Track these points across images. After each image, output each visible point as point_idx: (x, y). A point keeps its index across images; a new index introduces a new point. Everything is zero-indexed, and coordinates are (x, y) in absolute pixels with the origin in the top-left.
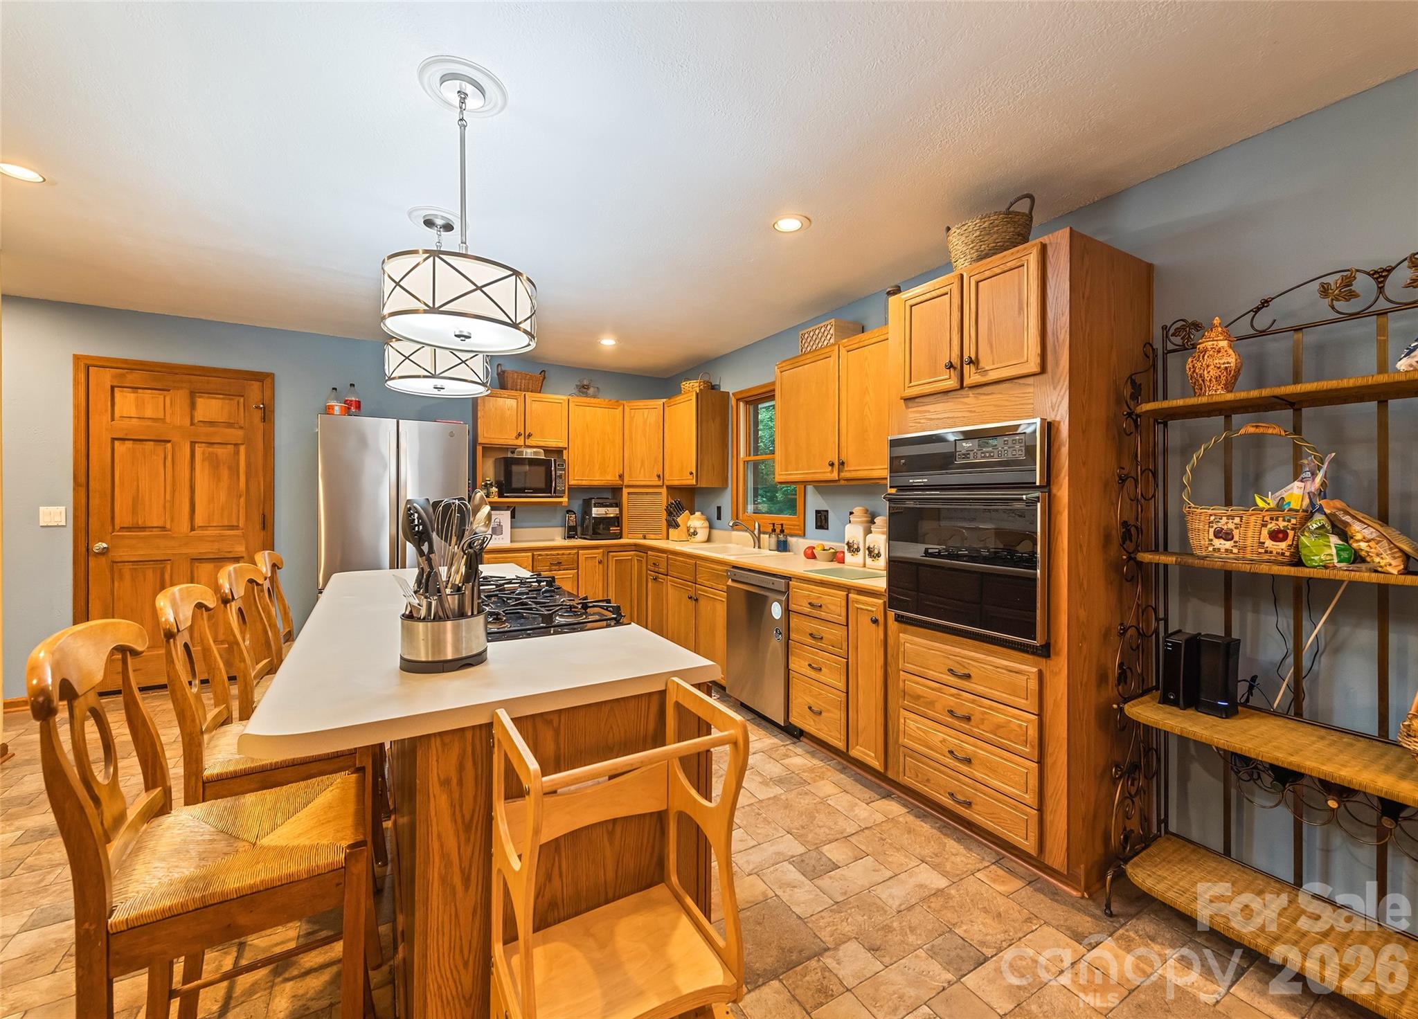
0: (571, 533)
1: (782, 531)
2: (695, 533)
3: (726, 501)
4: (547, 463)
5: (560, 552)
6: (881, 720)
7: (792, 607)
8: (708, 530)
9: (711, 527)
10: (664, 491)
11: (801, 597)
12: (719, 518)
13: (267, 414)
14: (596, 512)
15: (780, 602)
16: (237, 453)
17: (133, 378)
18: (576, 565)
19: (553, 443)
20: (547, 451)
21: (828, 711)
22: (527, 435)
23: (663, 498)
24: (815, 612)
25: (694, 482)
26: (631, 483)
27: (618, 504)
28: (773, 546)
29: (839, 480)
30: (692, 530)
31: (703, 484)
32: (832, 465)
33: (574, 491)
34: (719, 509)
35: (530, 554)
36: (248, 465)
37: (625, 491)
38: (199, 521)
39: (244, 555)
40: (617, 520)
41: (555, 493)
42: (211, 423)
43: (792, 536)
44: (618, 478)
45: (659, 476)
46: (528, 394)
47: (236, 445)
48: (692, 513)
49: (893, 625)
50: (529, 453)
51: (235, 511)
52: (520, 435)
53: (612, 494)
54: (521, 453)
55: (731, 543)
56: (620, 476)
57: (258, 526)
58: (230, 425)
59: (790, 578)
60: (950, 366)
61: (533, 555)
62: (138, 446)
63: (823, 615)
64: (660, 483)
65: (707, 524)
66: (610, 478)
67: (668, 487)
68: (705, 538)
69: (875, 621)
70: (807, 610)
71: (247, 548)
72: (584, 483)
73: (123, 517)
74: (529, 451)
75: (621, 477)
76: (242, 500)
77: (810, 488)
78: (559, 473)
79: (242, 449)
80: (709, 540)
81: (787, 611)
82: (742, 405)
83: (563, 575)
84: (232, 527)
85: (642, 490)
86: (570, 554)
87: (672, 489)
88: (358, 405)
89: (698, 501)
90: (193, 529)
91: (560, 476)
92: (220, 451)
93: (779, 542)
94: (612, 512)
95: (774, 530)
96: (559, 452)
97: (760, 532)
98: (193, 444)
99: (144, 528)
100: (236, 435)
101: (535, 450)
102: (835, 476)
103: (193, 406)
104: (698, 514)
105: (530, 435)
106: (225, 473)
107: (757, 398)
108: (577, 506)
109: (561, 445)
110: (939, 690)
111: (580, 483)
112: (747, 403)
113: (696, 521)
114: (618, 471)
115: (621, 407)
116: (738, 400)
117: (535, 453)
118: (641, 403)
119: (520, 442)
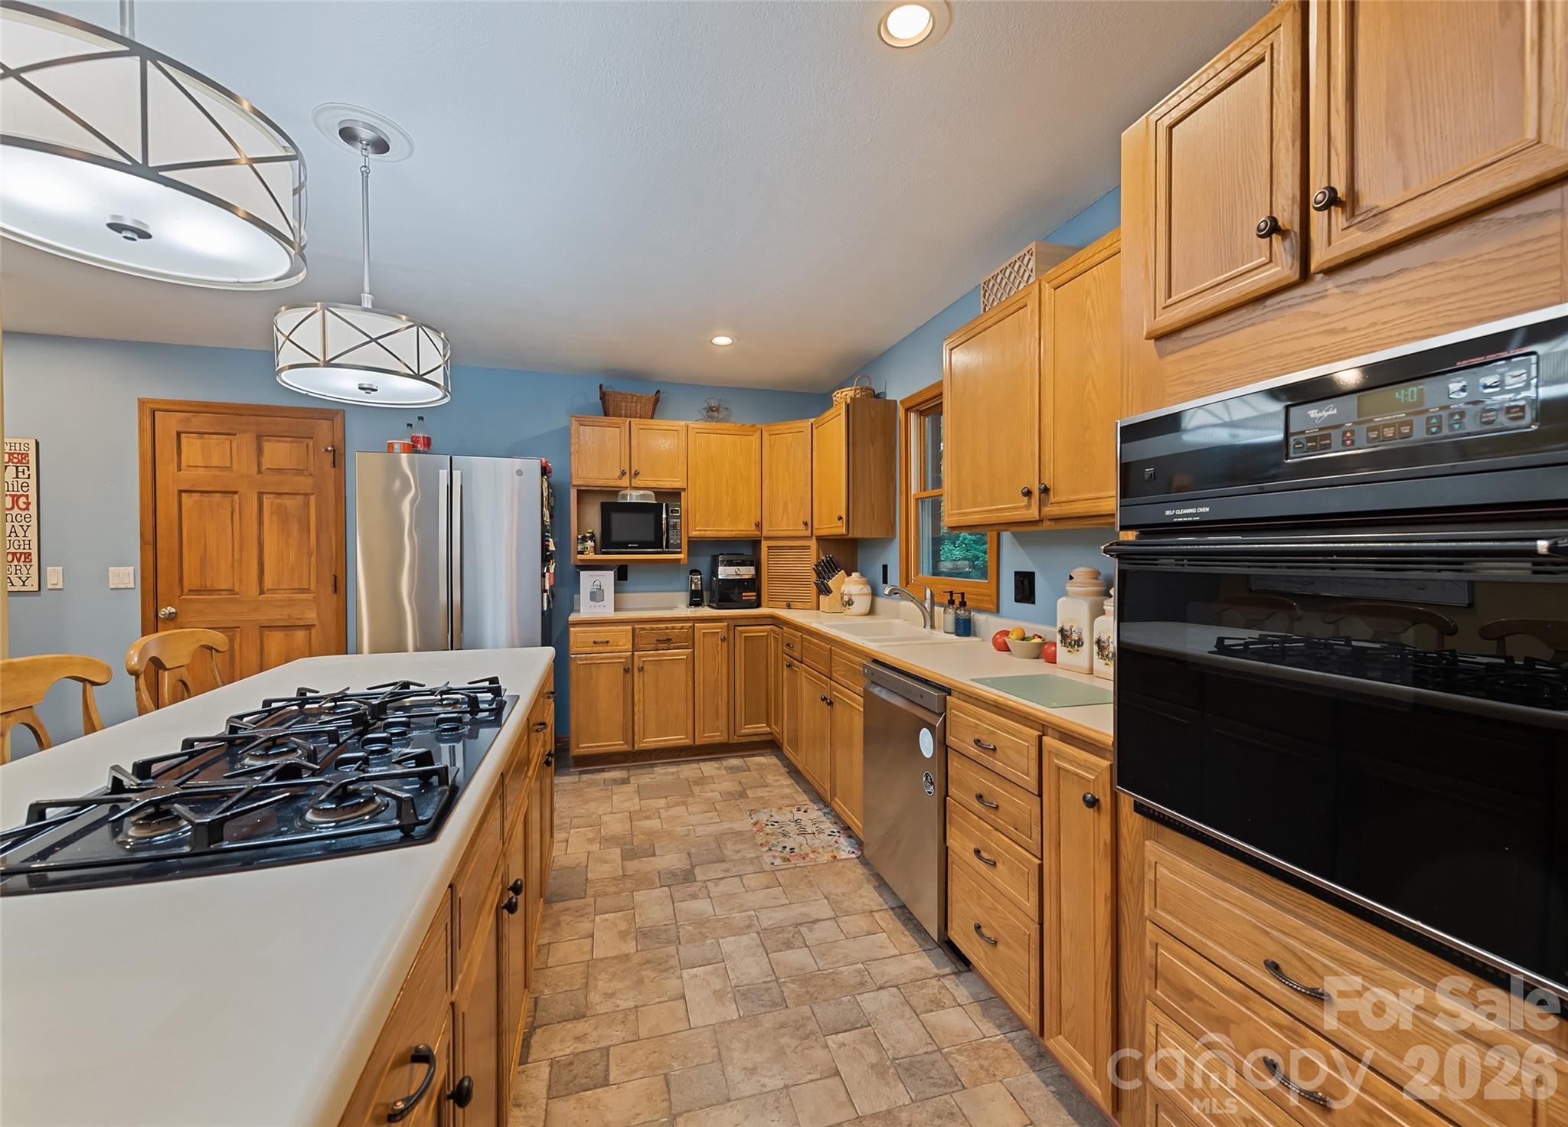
0: (696, 599)
1: (963, 604)
2: (850, 603)
3: (892, 557)
4: (655, 509)
5: (669, 625)
7: (951, 740)
8: (869, 598)
9: (875, 593)
10: (813, 543)
11: (966, 724)
12: (885, 581)
13: (337, 457)
14: (724, 572)
15: (932, 728)
16: (307, 504)
17: (199, 422)
18: (691, 642)
19: (668, 483)
20: (659, 493)
22: (633, 472)
23: (812, 555)
24: (985, 758)
25: (844, 531)
26: (771, 534)
27: (756, 563)
28: (951, 627)
29: (1041, 521)
30: (846, 598)
31: (857, 533)
32: (1028, 493)
33: (696, 545)
34: (885, 568)
35: (630, 627)
36: (319, 518)
37: (764, 544)
38: (268, 583)
39: (316, 622)
40: (754, 584)
41: (667, 547)
42: (280, 471)
43: (980, 610)
44: (754, 528)
45: (806, 524)
46: (633, 420)
47: (305, 495)
48: (849, 574)
49: (1131, 821)
50: (633, 497)
51: (306, 571)
52: (623, 473)
53: (745, 550)
54: (624, 496)
55: (898, 617)
56: (757, 525)
57: (330, 589)
58: (299, 472)
59: (948, 691)
60: (1273, 229)
61: (634, 630)
62: (206, 498)
63: (999, 766)
64: (808, 533)
65: (868, 590)
66: (743, 527)
67: (820, 539)
68: (866, 608)
69: (1093, 803)
70: (973, 751)
71: (318, 615)
72: (708, 534)
73: (191, 580)
74: (635, 493)
75: (759, 526)
76: (313, 559)
77: (1006, 537)
78: (672, 521)
79: (312, 499)
80: (872, 611)
81: (942, 746)
82: (913, 417)
83: (674, 655)
84: (302, 591)
85: (785, 543)
86: (682, 628)
87: (823, 541)
88: (428, 442)
89: (861, 556)
90: (262, 592)
91: (675, 526)
92: (288, 502)
93: (957, 620)
94: (747, 572)
95: (952, 602)
96: (675, 494)
97: (933, 604)
98: (260, 494)
99: (212, 591)
100: (304, 483)
101: (642, 492)
102: (1033, 513)
103: (260, 451)
104: (854, 575)
105: (637, 474)
106: (295, 528)
107: (930, 407)
108: (704, 564)
109: (677, 485)
111: (702, 534)
112: (922, 413)
113: (850, 585)
114: (755, 518)
115: (758, 434)
116: (907, 410)
117: (642, 496)
118: (782, 427)
119: (625, 482)
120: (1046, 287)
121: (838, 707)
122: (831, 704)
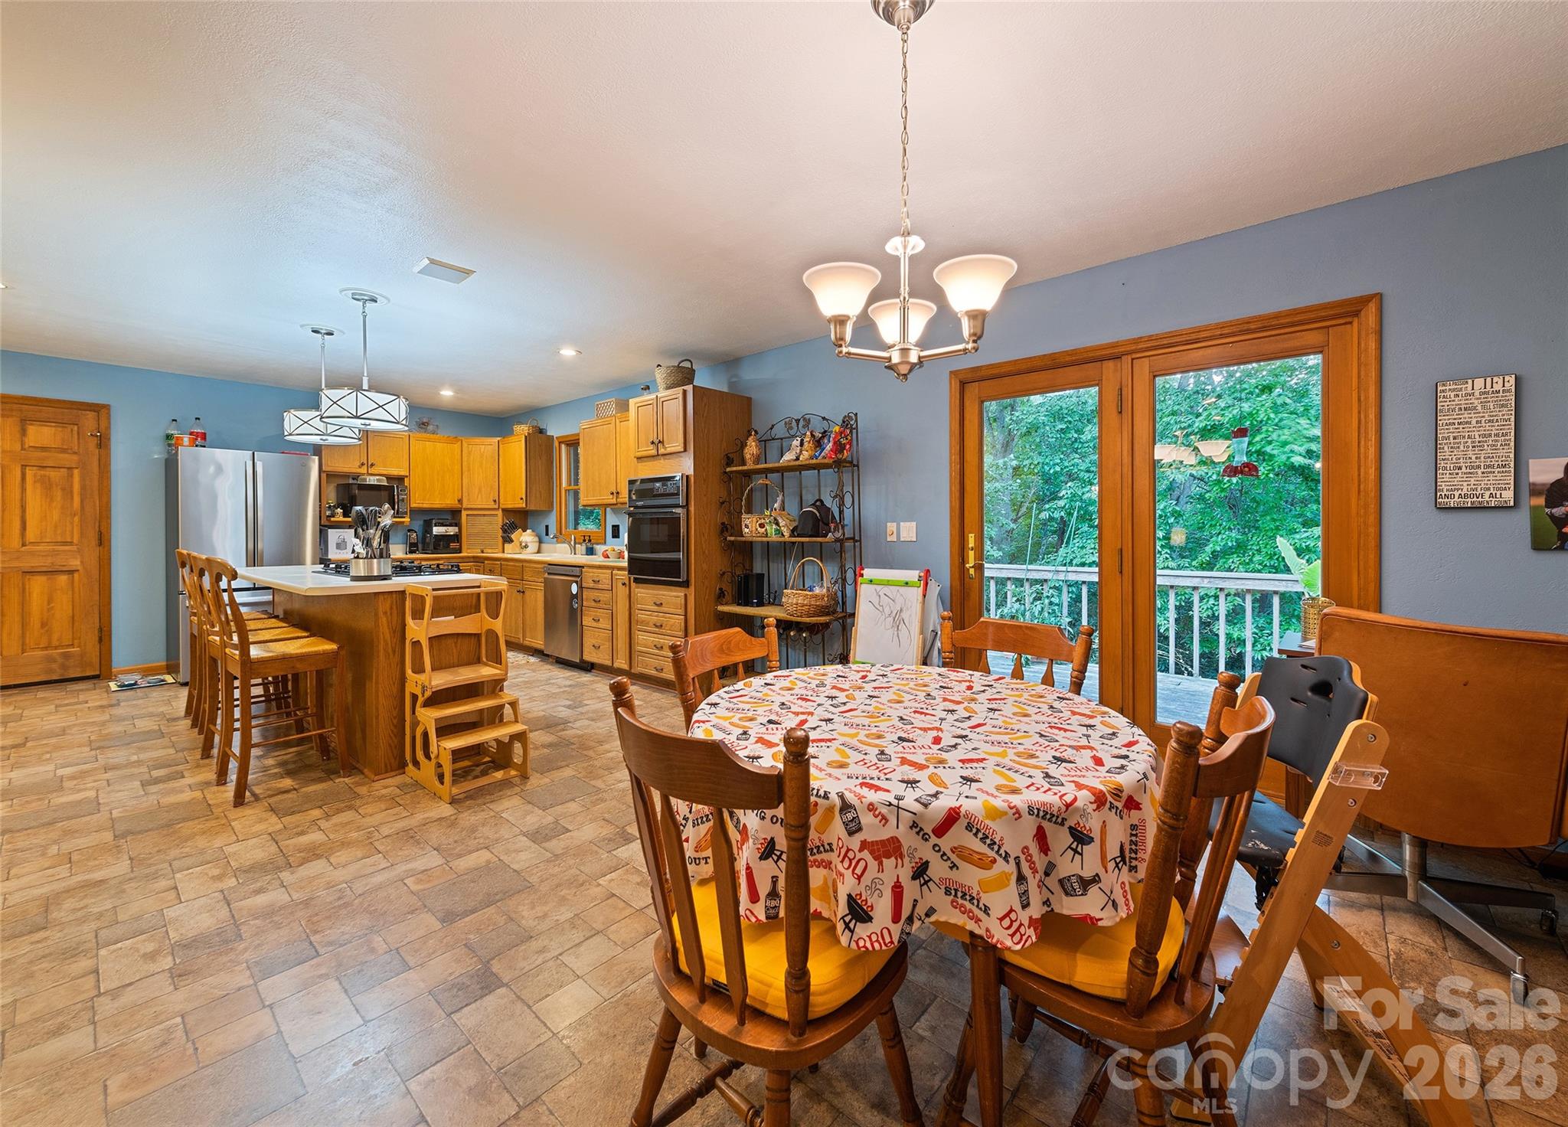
0: (414, 548)
1: (590, 541)
2: (526, 547)
3: (552, 521)
4: (389, 489)
6: (628, 640)
7: (584, 585)
8: (537, 544)
9: (541, 542)
10: (500, 513)
11: (589, 577)
12: (547, 534)
13: (103, 442)
14: (437, 530)
15: (576, 582)
16: (71, 476)
19: (395, 472)
20: (389, 478)
21: (604, 644)
22: (370, 463)
23: (499, 519)
24: (596, 586)
25: (524, 506)
26: (469, 506)
27: (458, 524)
28: (584, 552)
29: (616, 504)
30: (523, 544)
31: (532, 507)
32: (612, 494)
33: (415, 512)
34: (547, 527)
36: (83, 487)
37: (464, 513)
38: (31, 537)
39: (82, 567)
40: (457, 538)
41: (398, 513)
42: (44, 448)
43: (598, 544)
44: (457, 502)
45: (495, 501)
47: (69, 469)
48: (524, 531)
49: (633, 585)
50: (372, 480)
51: (68, 528)
52: (362, 464)
53: (453, 516)
54: (365, 479)
55: (555, 552)
56: (459, 501)
57: (94, 542)
58: (63, 451)
59: (583, 567)
60: (653, 443)
63: (600, 586)
64: (496, 507)
65: (537, 539)
66: (449, 501)
67: (504, 510)
68: (536, 550)
69: (624, 584)
70: (592, 585)
71: (81, 563)
72: (425, 506)
74: (372, 478)
75: (461, 501)
76: (77, 519)
77: (608, 509)
78: (401, 497)
79: (76, 472)
80: (539, 552)
81: (581, 588)
82: (563, 446)
84: (65, 544)
85: (478, 512)
87: (506, 512)
88: (204, 436)
89: (530, 520)
90: (24, 545)
91: (403, 500)
92: (51, 473)
93: (587, 548)
94: (452, 531)
95: (584, 541)
96: (400, 479)
97: (575, 543)
98: (23, 467)
100: (69, 459)
101: (378, 477)
102: (614, 501)
103: (23, 432)
104: (528, 531)
105: (372, 465)
106: (58, 494)
107: (573, 443)
108: (418, 525)
109: (402, 473)
110: (650, 615)
111: (421, 506)
112: (567, 445)
113: (527, 537)
114: (458, 496)
115: (459, 443)
116: (560, 443)
117: (378, 480)
118: (478, 440)
119: (364, 470)
120: (617, 421)
121: (527, 593)
122: (523, 592)
